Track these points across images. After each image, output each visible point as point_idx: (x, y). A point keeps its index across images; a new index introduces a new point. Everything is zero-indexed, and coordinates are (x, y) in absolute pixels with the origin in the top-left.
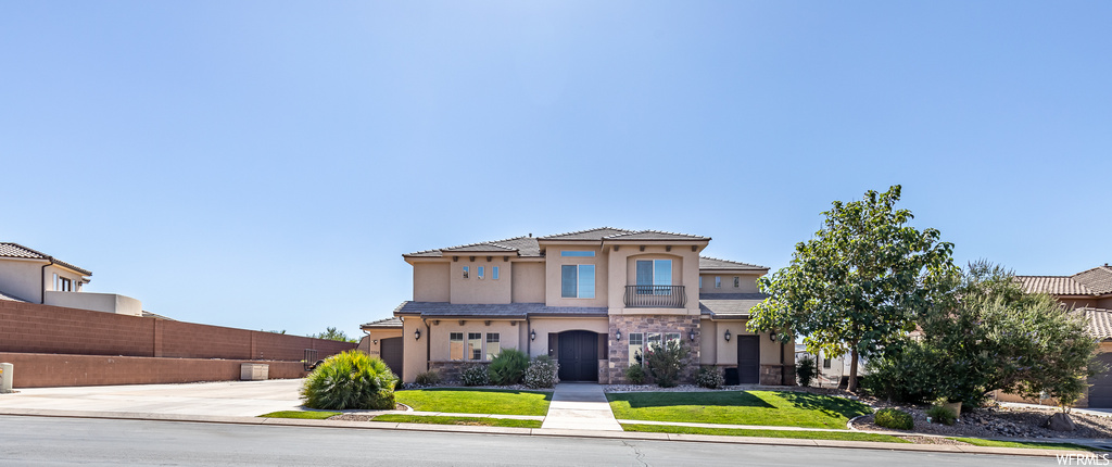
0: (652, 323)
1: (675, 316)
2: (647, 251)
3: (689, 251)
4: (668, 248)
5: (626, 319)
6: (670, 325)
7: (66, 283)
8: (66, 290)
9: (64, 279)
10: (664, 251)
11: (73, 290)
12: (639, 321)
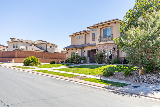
0: (105, 46)
1: (110, 43)
2: (104, 26)
3: (114, 24)
4: (109, 24)
5: (100, 46)
6: (109, 46)
7: (51, 47)
8: (51, 48)
9: (51, 46)
10: (108, 25)
11: (52, 48)
12: (102, 46)
